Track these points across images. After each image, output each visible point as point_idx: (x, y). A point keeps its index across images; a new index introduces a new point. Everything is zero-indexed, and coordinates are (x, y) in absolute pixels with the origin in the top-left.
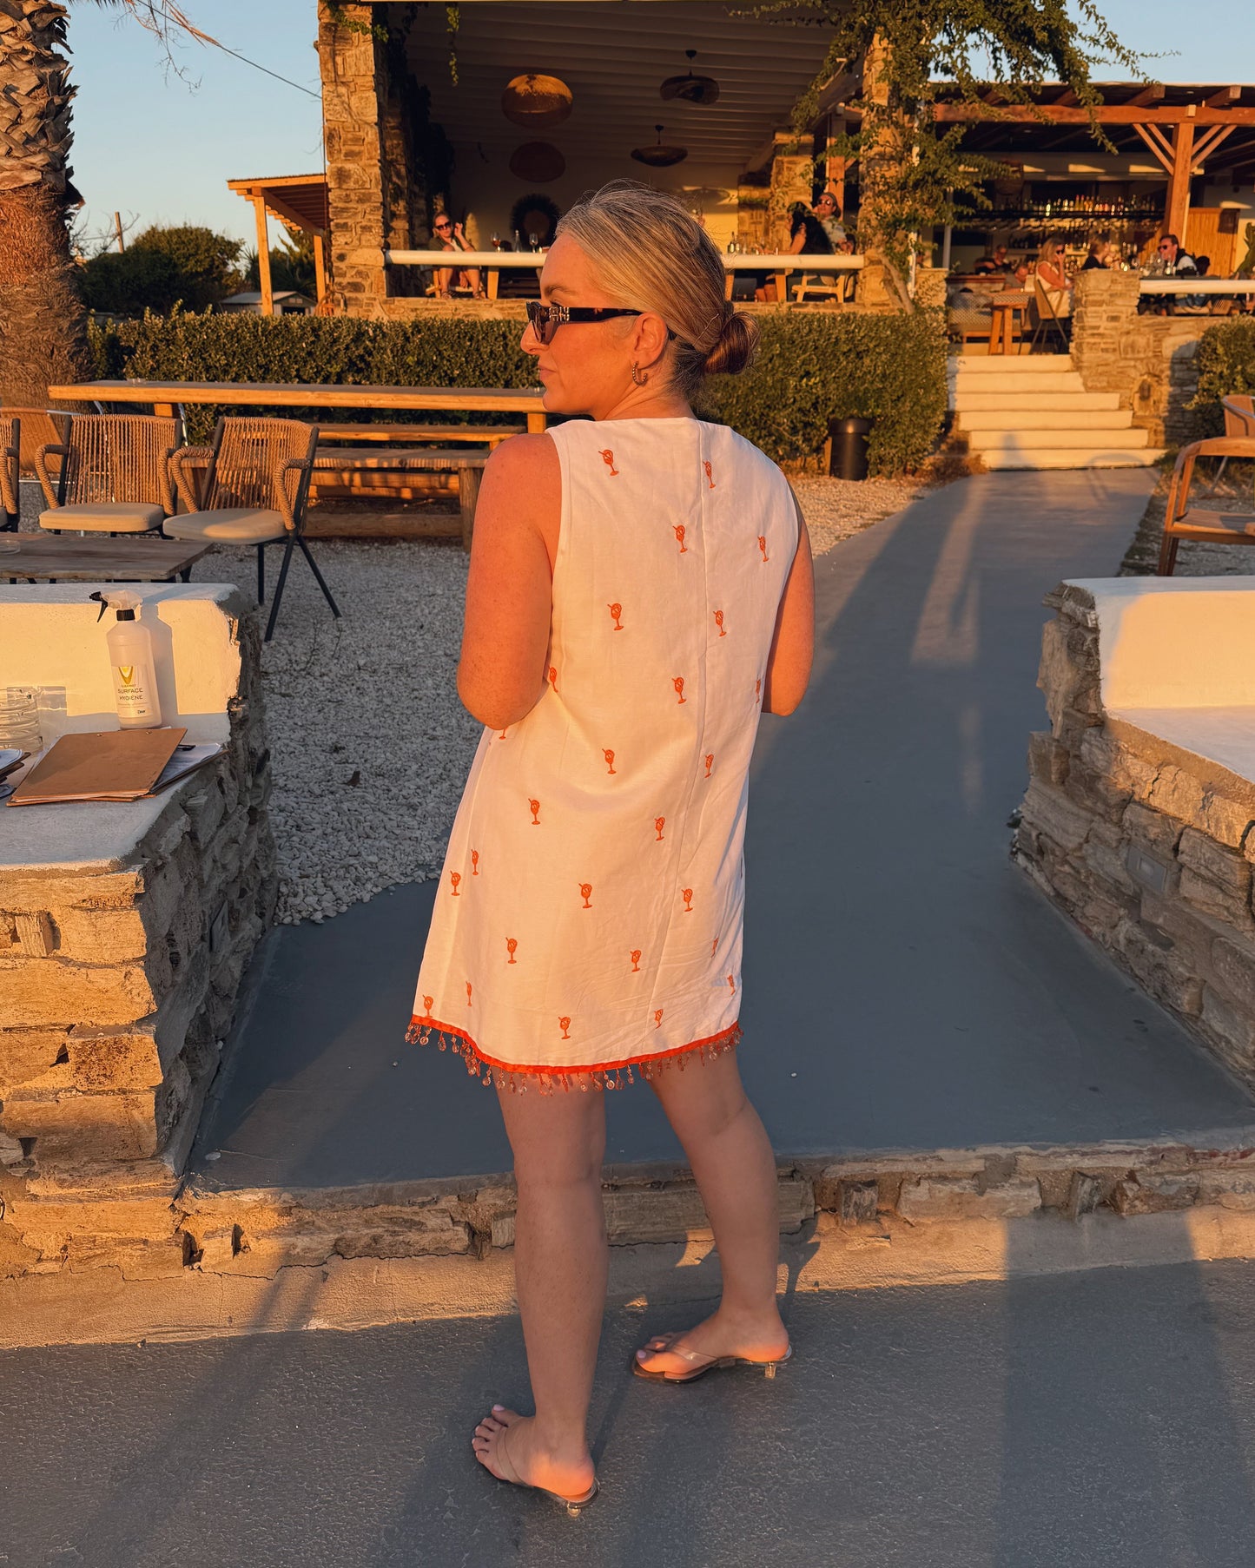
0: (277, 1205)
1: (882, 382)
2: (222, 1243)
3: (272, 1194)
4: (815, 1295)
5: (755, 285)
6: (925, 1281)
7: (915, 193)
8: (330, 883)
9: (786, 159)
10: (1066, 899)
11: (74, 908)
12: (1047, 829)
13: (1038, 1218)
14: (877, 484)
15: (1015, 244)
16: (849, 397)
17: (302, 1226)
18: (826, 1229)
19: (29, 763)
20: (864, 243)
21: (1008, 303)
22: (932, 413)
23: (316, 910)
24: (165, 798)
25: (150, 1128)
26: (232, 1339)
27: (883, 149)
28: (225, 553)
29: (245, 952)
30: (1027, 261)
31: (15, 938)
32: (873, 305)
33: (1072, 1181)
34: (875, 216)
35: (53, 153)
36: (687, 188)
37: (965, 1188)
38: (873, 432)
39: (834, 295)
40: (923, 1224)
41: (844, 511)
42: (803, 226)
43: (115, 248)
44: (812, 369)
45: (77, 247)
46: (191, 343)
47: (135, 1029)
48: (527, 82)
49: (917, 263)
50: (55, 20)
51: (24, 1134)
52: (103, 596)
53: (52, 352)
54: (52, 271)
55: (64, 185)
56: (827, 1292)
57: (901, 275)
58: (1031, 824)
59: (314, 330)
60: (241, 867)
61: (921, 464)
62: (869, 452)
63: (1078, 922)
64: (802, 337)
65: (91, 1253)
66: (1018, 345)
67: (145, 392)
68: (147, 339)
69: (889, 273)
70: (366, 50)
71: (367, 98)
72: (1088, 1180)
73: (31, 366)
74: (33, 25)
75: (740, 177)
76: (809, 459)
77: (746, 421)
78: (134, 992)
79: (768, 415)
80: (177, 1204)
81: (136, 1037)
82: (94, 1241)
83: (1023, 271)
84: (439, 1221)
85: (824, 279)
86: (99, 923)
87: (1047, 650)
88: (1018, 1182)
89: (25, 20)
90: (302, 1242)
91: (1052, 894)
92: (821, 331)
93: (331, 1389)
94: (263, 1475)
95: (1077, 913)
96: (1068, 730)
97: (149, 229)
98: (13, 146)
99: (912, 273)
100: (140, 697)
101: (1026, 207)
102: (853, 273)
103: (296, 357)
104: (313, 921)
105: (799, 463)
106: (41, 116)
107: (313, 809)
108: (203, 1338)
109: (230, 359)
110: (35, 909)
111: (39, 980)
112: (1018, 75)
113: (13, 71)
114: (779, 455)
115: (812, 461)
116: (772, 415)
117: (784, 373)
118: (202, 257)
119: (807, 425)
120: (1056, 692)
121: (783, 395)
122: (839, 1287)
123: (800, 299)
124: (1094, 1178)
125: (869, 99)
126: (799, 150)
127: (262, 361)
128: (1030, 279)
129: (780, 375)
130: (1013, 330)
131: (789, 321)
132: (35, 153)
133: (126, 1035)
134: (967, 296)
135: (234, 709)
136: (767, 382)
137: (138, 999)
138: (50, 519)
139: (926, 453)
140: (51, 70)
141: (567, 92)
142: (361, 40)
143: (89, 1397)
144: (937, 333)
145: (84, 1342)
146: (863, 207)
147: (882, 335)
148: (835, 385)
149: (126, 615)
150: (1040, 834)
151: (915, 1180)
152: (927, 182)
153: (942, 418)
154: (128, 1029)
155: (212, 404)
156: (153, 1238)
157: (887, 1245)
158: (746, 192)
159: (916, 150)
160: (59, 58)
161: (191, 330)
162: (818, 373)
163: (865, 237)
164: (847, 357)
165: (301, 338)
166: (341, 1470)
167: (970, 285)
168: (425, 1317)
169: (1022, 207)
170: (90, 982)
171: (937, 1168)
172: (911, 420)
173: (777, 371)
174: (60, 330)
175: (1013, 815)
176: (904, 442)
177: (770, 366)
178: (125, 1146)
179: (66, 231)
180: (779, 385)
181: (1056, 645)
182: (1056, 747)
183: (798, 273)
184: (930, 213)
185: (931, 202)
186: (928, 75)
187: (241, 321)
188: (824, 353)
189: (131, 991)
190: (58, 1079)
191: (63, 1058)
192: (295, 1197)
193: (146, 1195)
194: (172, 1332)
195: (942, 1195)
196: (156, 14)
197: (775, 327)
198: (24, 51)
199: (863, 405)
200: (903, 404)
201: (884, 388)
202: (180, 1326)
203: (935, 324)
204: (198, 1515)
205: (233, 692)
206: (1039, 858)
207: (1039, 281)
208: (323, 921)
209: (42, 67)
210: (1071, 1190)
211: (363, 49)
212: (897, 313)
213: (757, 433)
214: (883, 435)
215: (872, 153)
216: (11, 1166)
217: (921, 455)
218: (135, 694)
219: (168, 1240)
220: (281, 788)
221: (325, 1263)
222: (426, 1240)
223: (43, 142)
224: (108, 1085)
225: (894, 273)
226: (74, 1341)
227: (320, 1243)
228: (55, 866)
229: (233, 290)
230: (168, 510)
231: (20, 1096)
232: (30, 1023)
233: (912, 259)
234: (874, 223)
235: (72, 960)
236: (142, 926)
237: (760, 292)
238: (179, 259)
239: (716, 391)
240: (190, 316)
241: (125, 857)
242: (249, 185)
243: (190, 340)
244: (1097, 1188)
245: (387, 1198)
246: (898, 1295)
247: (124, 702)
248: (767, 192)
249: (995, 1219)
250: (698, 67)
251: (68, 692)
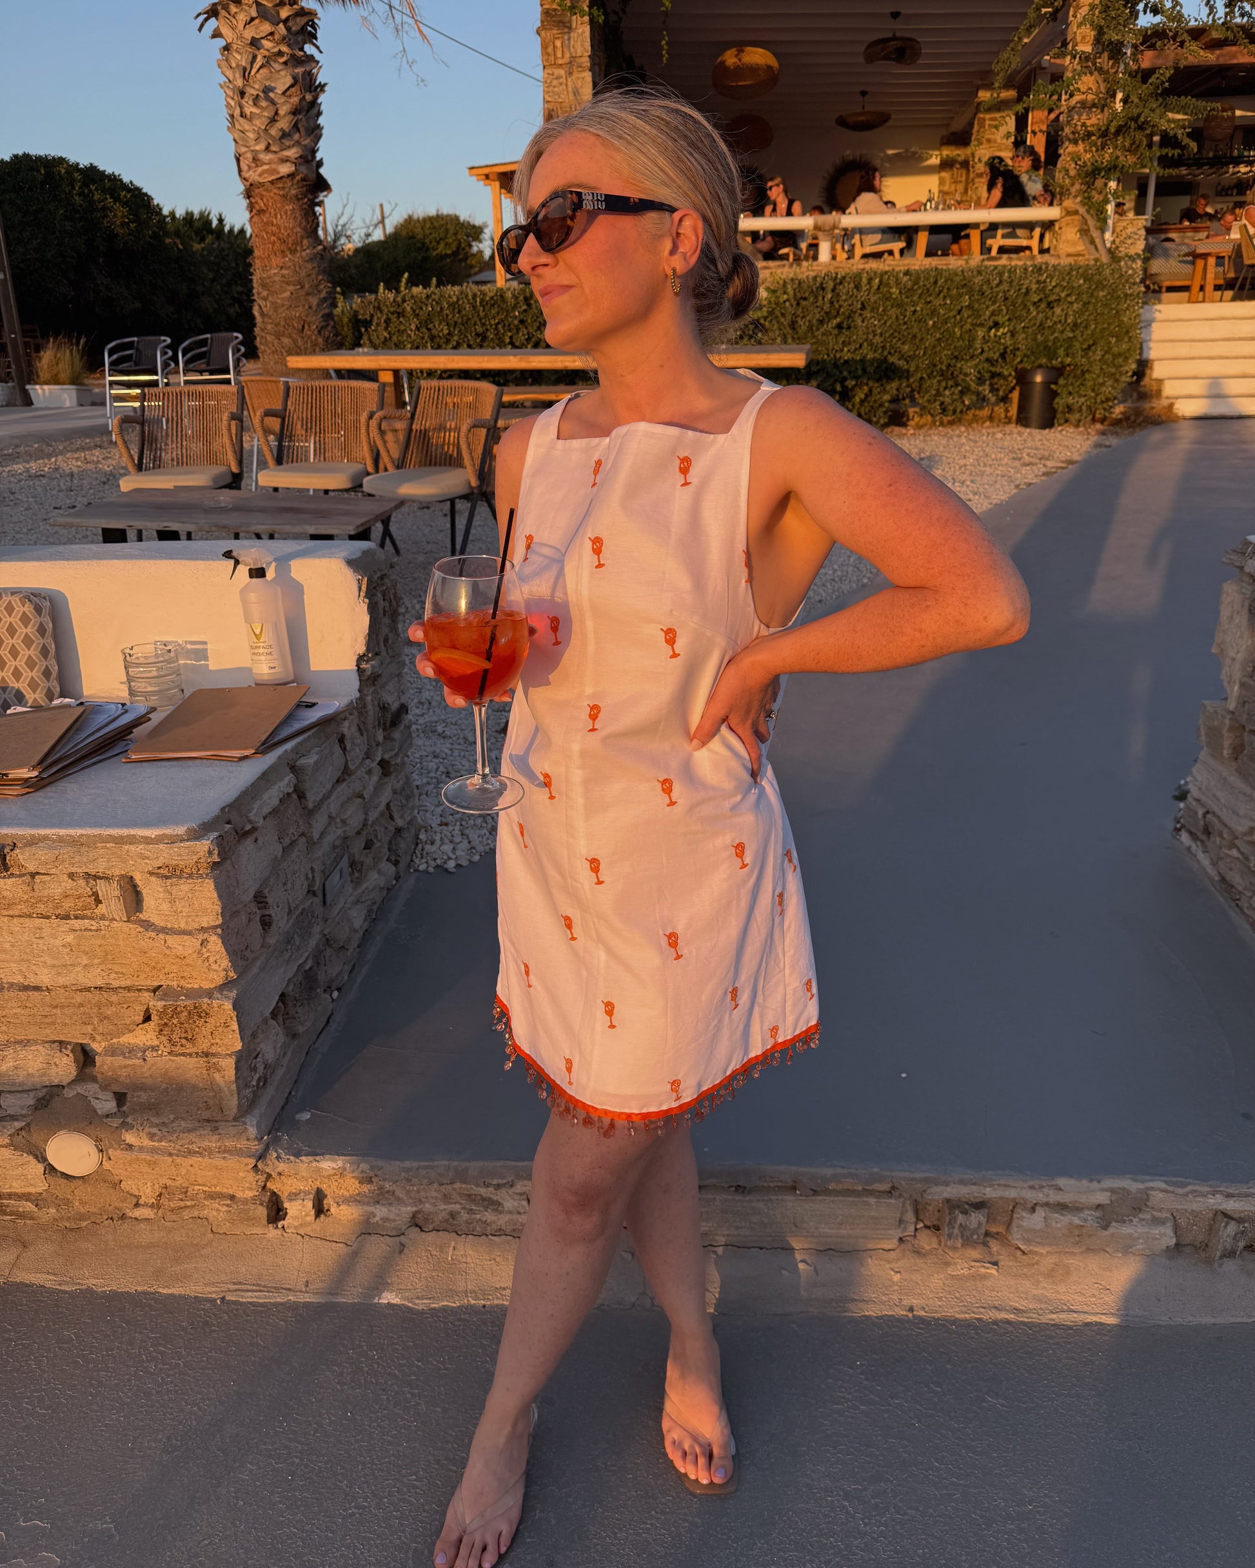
0: (355, 1174)
1: (1073, 331)
2: (303, 1206)
3: (352, 1163)
4: (909, 1321)
5: (951, 240)
6: (1033, 1318)
7: (1117, 140)
8: (467, 832)
9: (988, 116)
10: (1232, 886)
11: (151, 873)
12: (1216, 809)
13: (1171, 1258)
14: (1064, 432)
15: (1223, 191)
16: (1038, 346)
17: (382, 1194)
18: (928, 1248)
19: (156, 718)
20: (1061, 194)
21: (1212, 251)
22: (1124, 361)
23: (450, 858)
24: (271, 758)
25: (231, 1091)
26: (306, 1305)
27: (1084, 96)
28: (432, 509)
29: (369, 902)
30: (1234, 208)
31: (98, 901)
32: (1069, 255)
33: (1214, 1220)
34: (1073, 165)
35: (305, 146)
36: (890, 152)
37: (1086, 1220)
38: (1061, 381)
39: (1029, 248)
40: (1036, 1253)
41: (1027, 459)
42: (1000, 182)
43: (378, 235)
44: (1000, 319)
45: (345, 236)
46: (418, 315)
47: (217, 995)
48: (736, 56)
49: (1116, 212)
50: (308, 22)
51: (117, 1089)
52: (234, 554)
53: (303, 327)
54: (304, 254)
55: (314, 175)
56: (922, 1320)
57: (1098, 224)
58: (1198, 800)
59: (526, 299)
60: (366, 820)
61: (1111, 413)
62: (1057, 400)
63: (1244, 913)
64: (992, 288)
65: (182, 1204)
66: (1219, 293)
67: (369, 361)
68: (381, 312)
69: (1086, 222)
70: (583, 32)
71: (583, 78)
72: (1233, 1222)
73: (286, 341)
74: (288, 29)
75: (942, 138)
76: (996, 408)
77: (932, 372)
78: (212, 959)
79: (955, 366)
80: (260, 1165)
81: (215, 1003)
82: (187, 1192)
83: (1229, 217)
84: (515, 1204)
85: (1019, 232)
86: (175, 890)
87: (1225, 613)
88: (1149, 1217)
89: (281, 25)
90: (380, 1212)
91: (1217, 878)
92: (1011, 282)
93: (389, 1374)
94: (306, 1466)
95: (1244, 903)
96: (1244, 702)
97: (406, 216)
98: (271, 142)
99: (1110, 222)
100: (270, 653)
101: (1236, 153)
102: (1048, 225)
103: (509, 325)
104: (446, 870)
105: (986, 412)
106: (295, 112)
107: (464, 757)
108: (279, 1300)
109: (452, 329)
110: (117, 872)
111: (121, 943)
112: (1232, 12)
113: (271, 72)
114: (965, 405)
115: (1000, 410)
116: (959, 365)
117: (972, 325)
118: (450, 240)
119: (994, 375)
120: (1234, 659)
121: (970, 346)
122: (937, 1315)
123: (994, 252)
124: (1240, 1221)
125: (1074, 47)
126: (999, 106)
127: (480, 329)
128: (1236, 226)
129: (968, 326)
130: (1215, 279)
131: (979, 273)
132: (289, 147)
133: (206, 1000)
134: (1168, 245)
135: (364, 666)
136: (955, 333)
137: (215, 967)
138: (269, 478)
139: (1116, 402)
140: (303, 69)
141: (773, 62)
142: (579, 23)
143: (162, 1354)
144: (1131, 280)
145: (170, 1291)
146: (1063, 157)
147: (1075, 285)
148: (1024, 336)
149: (258, 573)
150: (1208, 812)
151: (1029, 1205)
152: (1130, 127)
153: (1134, 366)
154: (209, 994)
155: (436, 371)
156: (239, 1195)
157: (994, 1272)
158: (947, 152)
159: (1120, 96)
160: (311, 58)
161: (419, 303)
162: (1007, 323)
163: (1062, 187)
164: (1037, 307)
165: (515, 307)
166: (382, 1471)
167: (1172, 235)
168: (496, 1302)
169: (1231, 153)
170: (168, 947)
171: (1054, 1197)
172: (1102, 369)
173: (966, 323)
174: (310, 307)
175: (1180, 787)
176: (1093, 390)
177: (958, 317)
178: (208, 1108)
179: (315, 216)
180: (967, 337)
181: (1235, 606)
182: (1231, 719)
183: (993, 227)
184: (1131, 159)
185: (1133, 149)
186: (1137, 18)
187: (462, 293)
188: (1013, 304)
189: (208, 958)
190: (148, 1036)
191: (147, 1018)
192: (372, 1169)
193: (231, 1155)
194: (251, 1291)
195: (1059, 1225)
196: (394, 10)
197: (964, 279)
198: (280, 54)
199: (1051, 353)
200: (1094, 352)
201: (1074, 337)
202: (259, 1285)
203: (1130, 272)
204: (235, 1505)
205: (362, 649)
206: (1204, 837)
207: (1245, 225)
208: (454, 870)
209: (296, 67)
210: (1211, 1230)
211: (580, 31)
212: (1092, 262)
213: (944, 384)
214: (1072, 384)
215: (1073, 101)
216: (107, 1116)
217: (1110, 404)
218: (266, 651)
219: (253, 1198)
220: (439, 735)
221: (403, 1234)
222: (502, 1220)
223: (297, 136)
224: (190, 1049)
225: (1091, 222)
226: (160, 1290)
227: (398, 1215)
228: (132, 832)
229: (477, 269)
230: (370, 469)
231: (113, 1051)
232: (115, 984)
233: (1110, 208)
234: (1072, 173)
235: (153, 924)
236: (216, 895)
237: (955, 247)
238: (431, 242)
239: (903, 343)
240: (417, 290)
241: (204, 824)
242: (486, 171)
243: (417, 312)
244: (1242, 1232)
245: (462, 1176)
246: (1002, 1331)
247: (256, 658)
248: (968, 151)
249: (1120, 1255)
250: (901, 28)
251: (209, 646)
